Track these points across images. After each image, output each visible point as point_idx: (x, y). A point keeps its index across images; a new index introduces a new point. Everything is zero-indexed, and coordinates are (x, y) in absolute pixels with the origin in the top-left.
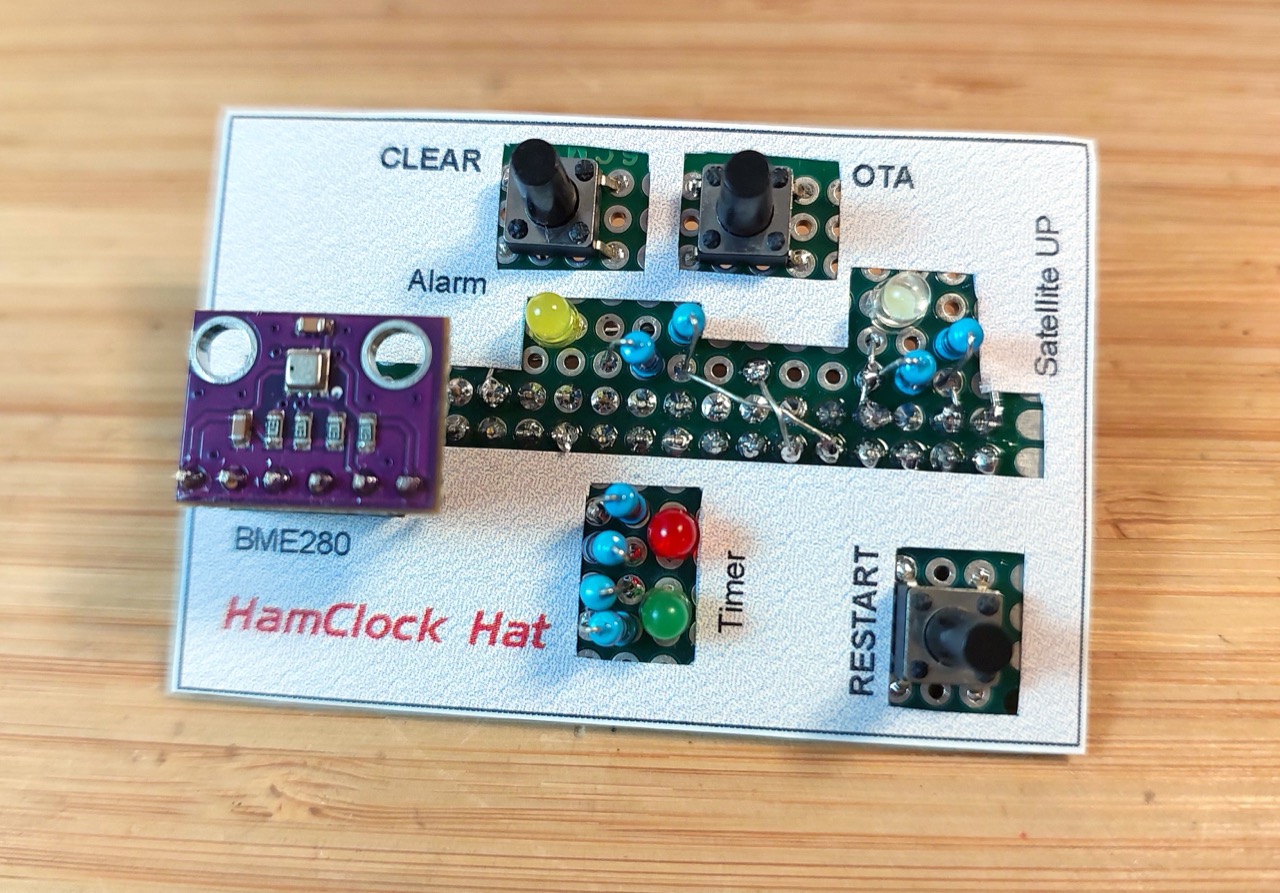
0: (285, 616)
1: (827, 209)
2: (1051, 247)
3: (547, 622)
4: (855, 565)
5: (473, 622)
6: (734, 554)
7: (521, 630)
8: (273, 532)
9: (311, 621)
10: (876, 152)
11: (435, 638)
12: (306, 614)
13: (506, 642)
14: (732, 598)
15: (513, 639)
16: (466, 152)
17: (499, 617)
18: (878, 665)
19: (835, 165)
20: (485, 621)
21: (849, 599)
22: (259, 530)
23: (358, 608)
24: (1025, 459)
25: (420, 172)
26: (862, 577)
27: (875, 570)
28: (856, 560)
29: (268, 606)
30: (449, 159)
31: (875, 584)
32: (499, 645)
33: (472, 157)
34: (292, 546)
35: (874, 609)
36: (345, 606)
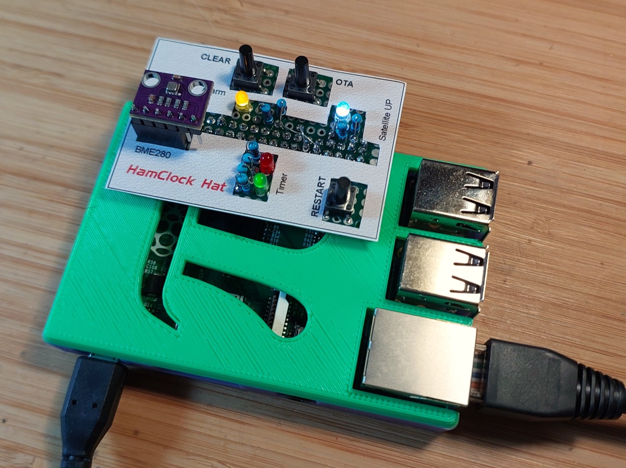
0: (147, 172)
1: (327, 89)
2: (389, 108)
3: (226, 184)
4: (319, 181)
5: (203, 182)
6: (284, 174)
7: (217, 186)
8: (148, 149)
9: (154, 174)
10: (344, 76)
11: (191, 184)
12: (152, 172)
13: (212, 188)
14: (282, 186)
15: (214, 188)
16: (227, 59)
17: (211, 181)
18: (320, 209)
19: (332, 78)
20: (207, 182)
21: (315, 190)
22: (143, 148)
23: (168, 174)
24: (372, 161)
25: (212, 62)
26: (320, 185)
27: (324, 183)
28: (319, 180)
29: (142, 169)
30: (221, 60)
31: (323, 187)
32: (210, 189)
33: (228, 60)
34: (153, 153)
35: (322, 194)
36: (165, 172)
